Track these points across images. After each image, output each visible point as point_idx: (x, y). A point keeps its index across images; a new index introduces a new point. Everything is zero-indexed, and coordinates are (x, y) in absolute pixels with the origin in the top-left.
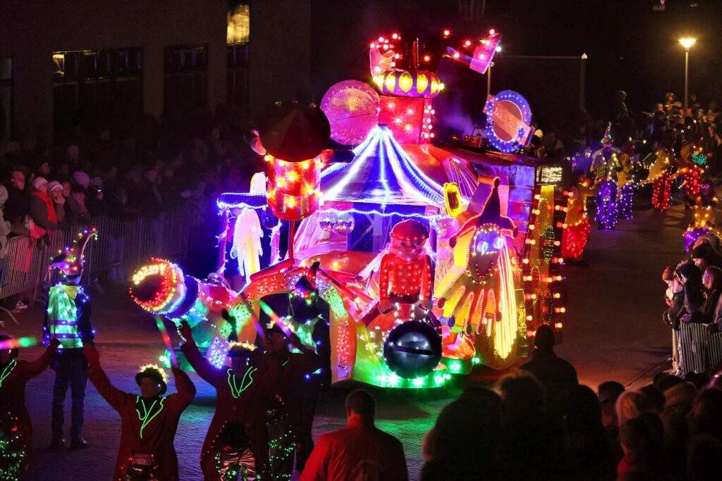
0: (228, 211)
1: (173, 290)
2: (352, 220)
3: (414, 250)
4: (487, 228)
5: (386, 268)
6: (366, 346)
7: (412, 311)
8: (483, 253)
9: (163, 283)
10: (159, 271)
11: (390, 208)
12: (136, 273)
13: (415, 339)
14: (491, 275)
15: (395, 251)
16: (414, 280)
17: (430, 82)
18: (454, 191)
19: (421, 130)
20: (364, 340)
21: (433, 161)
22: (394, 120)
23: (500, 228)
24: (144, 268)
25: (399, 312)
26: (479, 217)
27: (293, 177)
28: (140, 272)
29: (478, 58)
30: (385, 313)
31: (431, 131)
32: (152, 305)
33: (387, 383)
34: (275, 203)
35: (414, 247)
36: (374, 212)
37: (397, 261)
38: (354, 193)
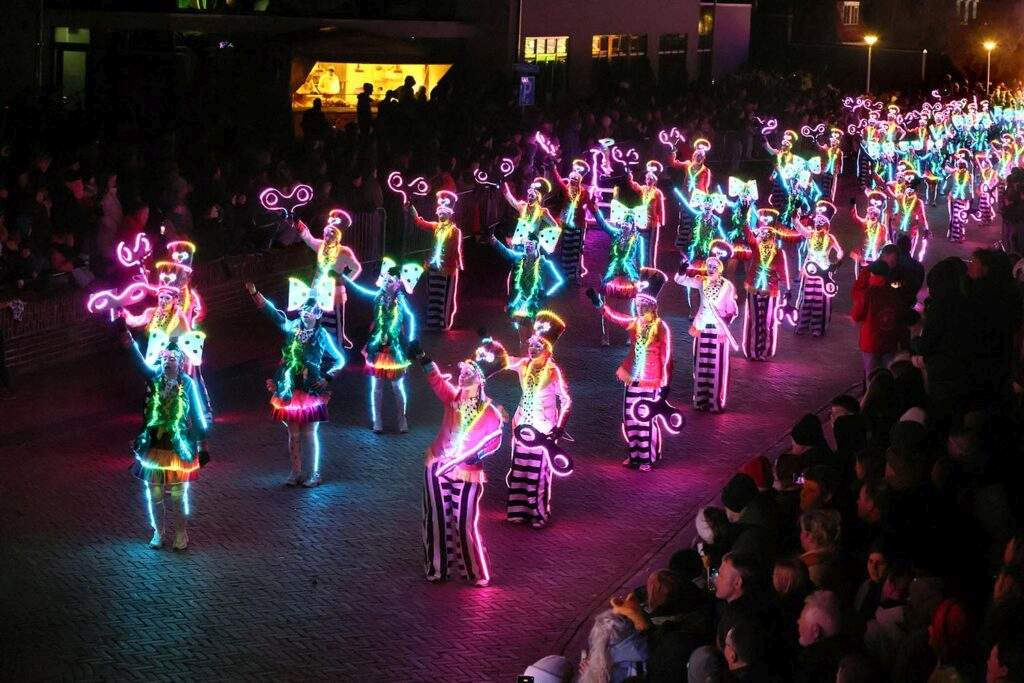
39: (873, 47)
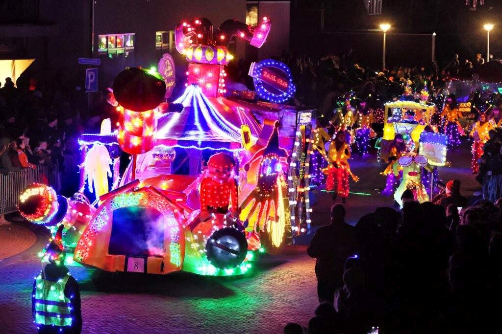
0: (87, 147)
1: (50, 206)
2: (174, 152)
3: (225, 175)
4: (270, 157)
5: (205, 188)
6: (192, 245)
7: (225, 220)
8: (267, 175)
9: (42, 201)
10: (39, 192)
11: (204, 144)
12: (22, 194)
13: (229, 241)
14: (273, 190)
15: (210, 176)
16: (225, 197)
17: (226, 54)
18: (246, 131)
19: (218, 87)
20: (190, 241)
21: (227, 109)
22: (198, 80)
23: (279, 157)
24: (28, 190)
25: (215, 220)
26: (265, 149)
27: (138, 123)
28: (25, 194)
29: (256, 37)
30: (205, 221)
31: (224, 88)
32: (34, 217)
33: (206, 273)
34: (124, 142)
35: (225, 173)
36: (193, 147)
37: (214, 183)
38: (177, 133)
39: (388, 33)
